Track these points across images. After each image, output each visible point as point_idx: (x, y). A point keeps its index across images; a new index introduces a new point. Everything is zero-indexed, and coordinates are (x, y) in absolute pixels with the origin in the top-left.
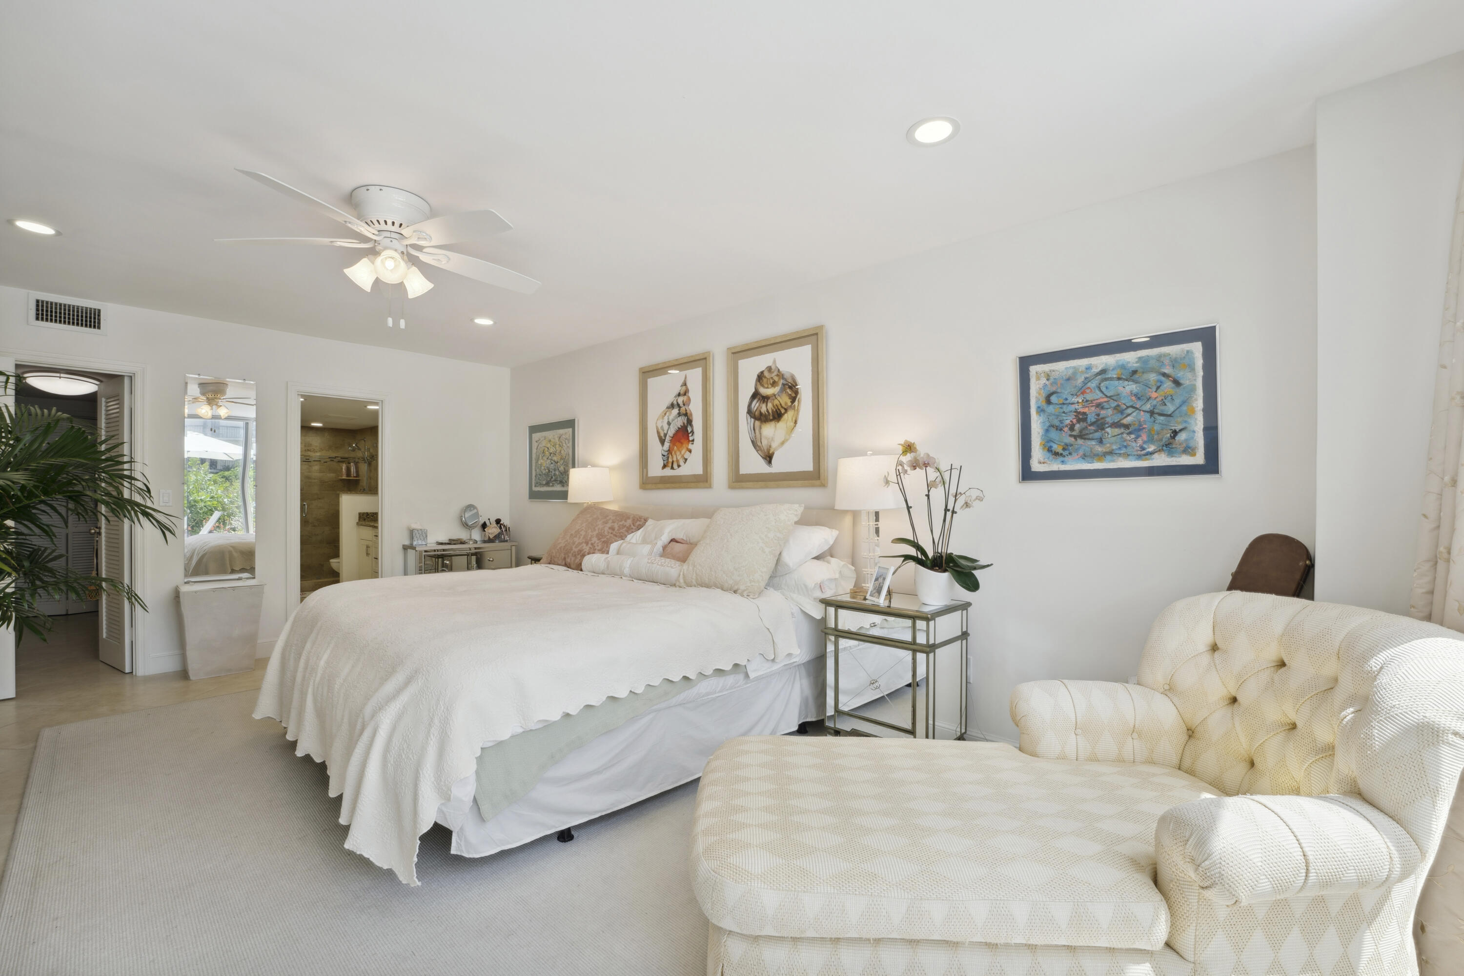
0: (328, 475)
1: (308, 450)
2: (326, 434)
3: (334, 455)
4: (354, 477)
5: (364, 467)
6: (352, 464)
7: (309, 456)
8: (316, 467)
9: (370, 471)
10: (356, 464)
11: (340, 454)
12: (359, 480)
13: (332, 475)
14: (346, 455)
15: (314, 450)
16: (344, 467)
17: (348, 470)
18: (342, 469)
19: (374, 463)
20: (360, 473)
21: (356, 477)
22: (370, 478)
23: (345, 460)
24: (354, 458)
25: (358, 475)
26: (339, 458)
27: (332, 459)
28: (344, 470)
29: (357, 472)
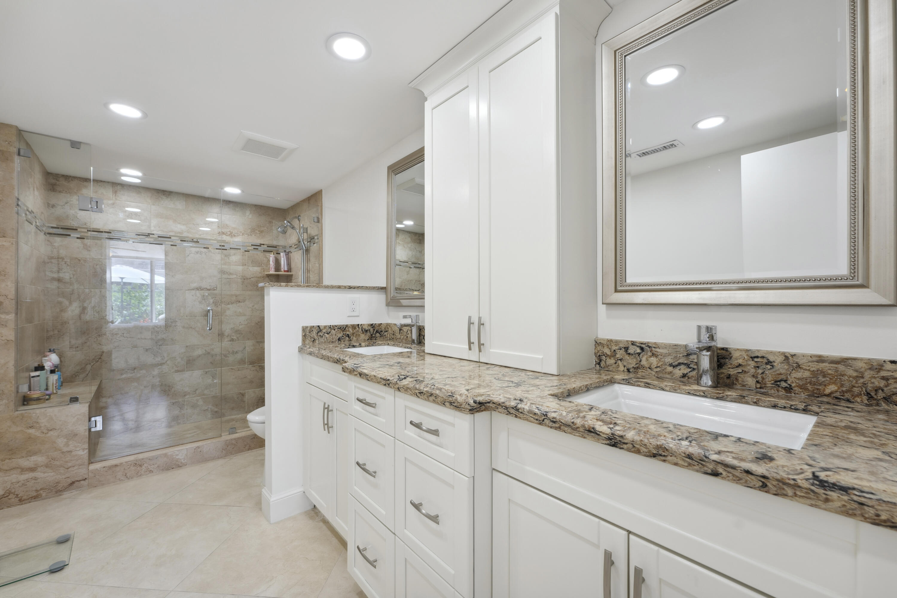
0: (251, 269)
1: (223, 233)
2: (248, 213)
3: (258, 242)
4: (285, 271)
5: (297, 257)
6: (282, 254)
7: (224, 241)
8: (236, 257)
9: (308, 260)
10: (288, 254)
11: (267, 240)
12: (292, 276)
13: (257, 269)
14: (275, 243)
15: (231, 233)
16: (272, 257)
17: (277, 262)
18: (269, 261)
19: (314, 248)
20: (293, 266)
21: (288, 271)
22: (308, 271)
23: (272, 249)
24: (285, 247)
25: (289, 270)
26: (265, 246)
27: (256, 247)
28: (271, 263)
29: (289, 264)
